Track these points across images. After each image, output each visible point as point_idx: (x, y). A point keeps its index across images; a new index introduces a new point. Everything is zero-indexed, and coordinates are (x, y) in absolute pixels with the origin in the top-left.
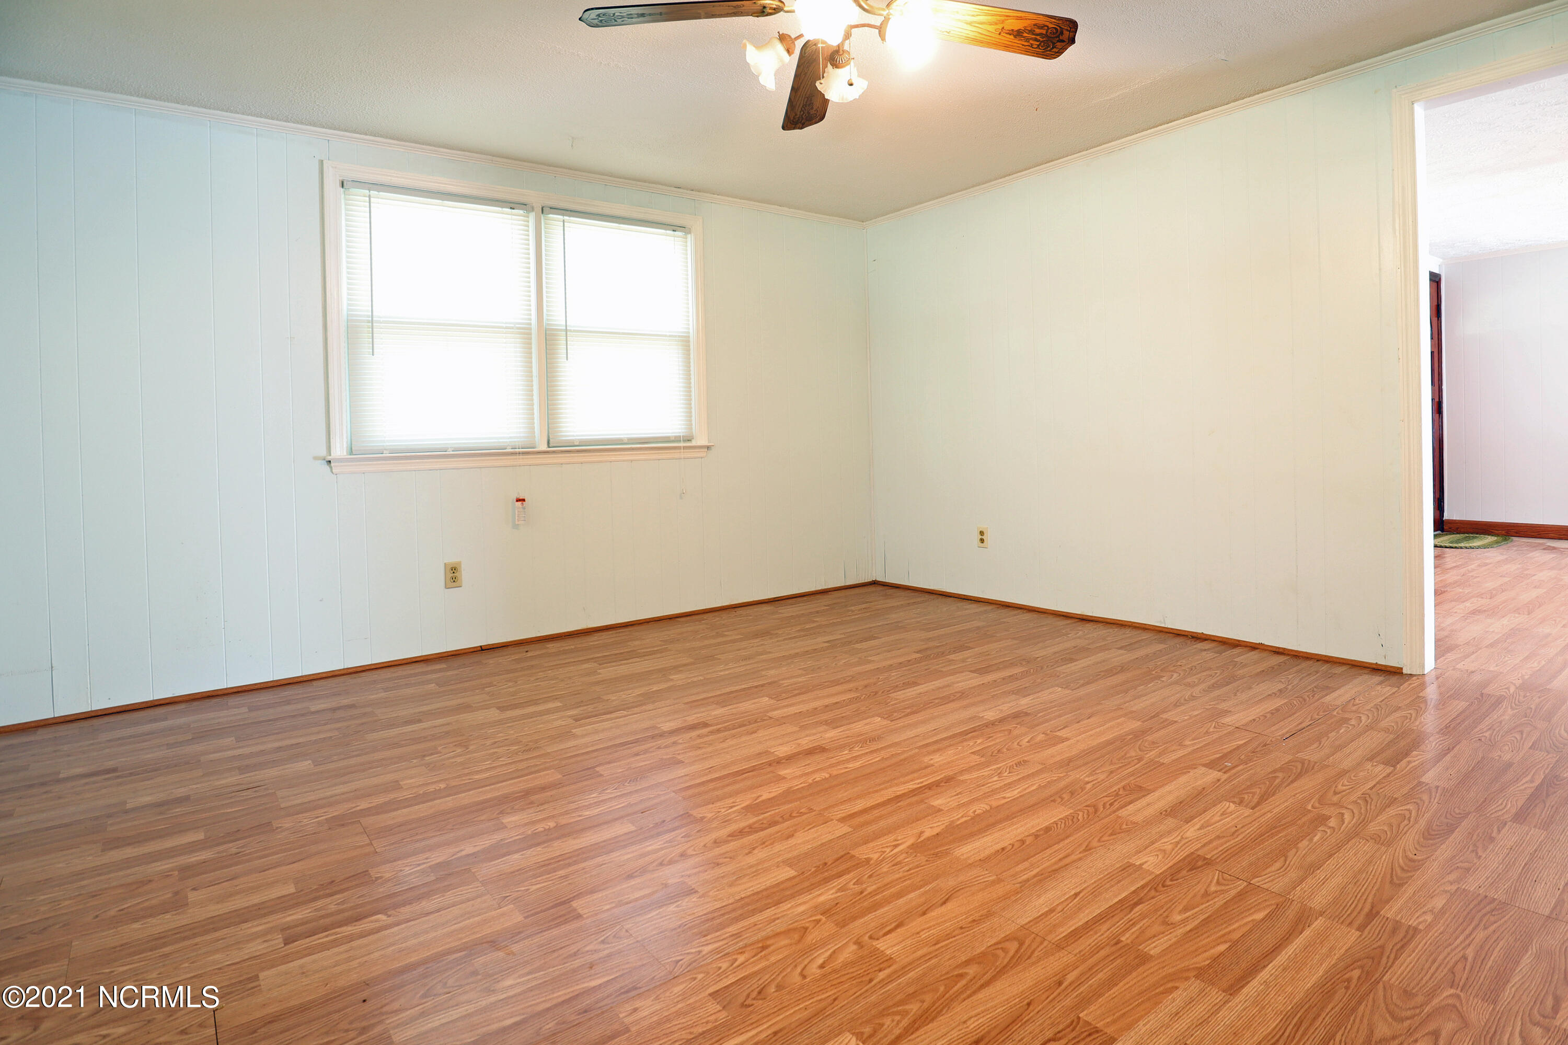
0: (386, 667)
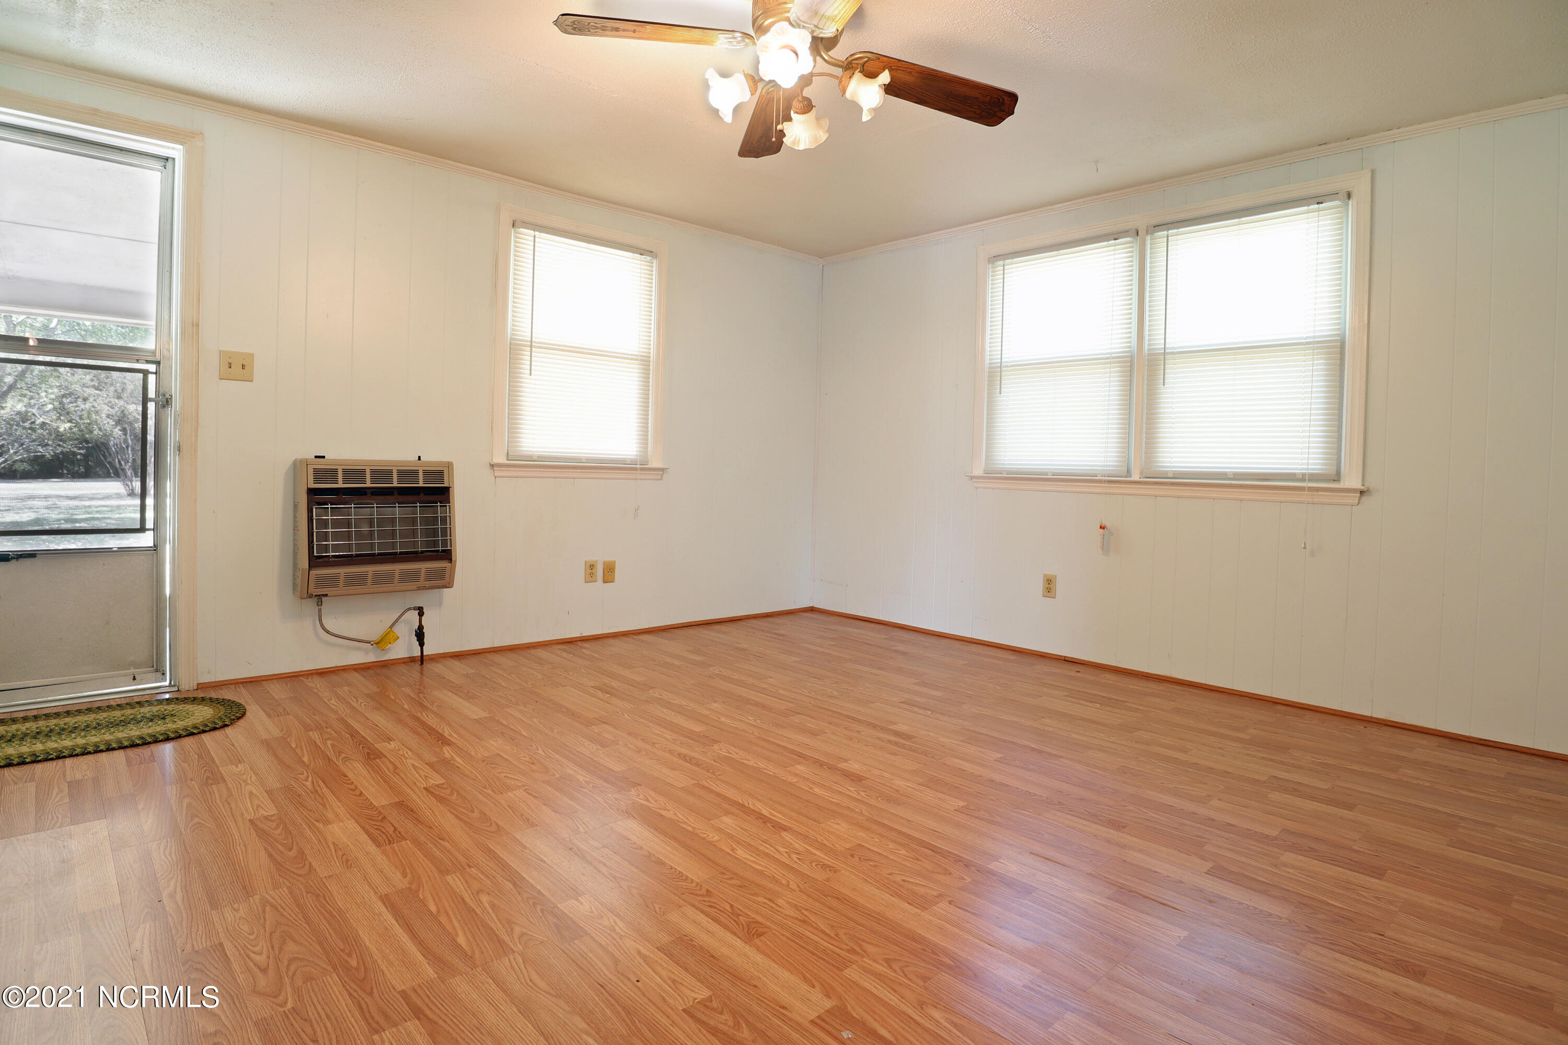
0: (995, 647)
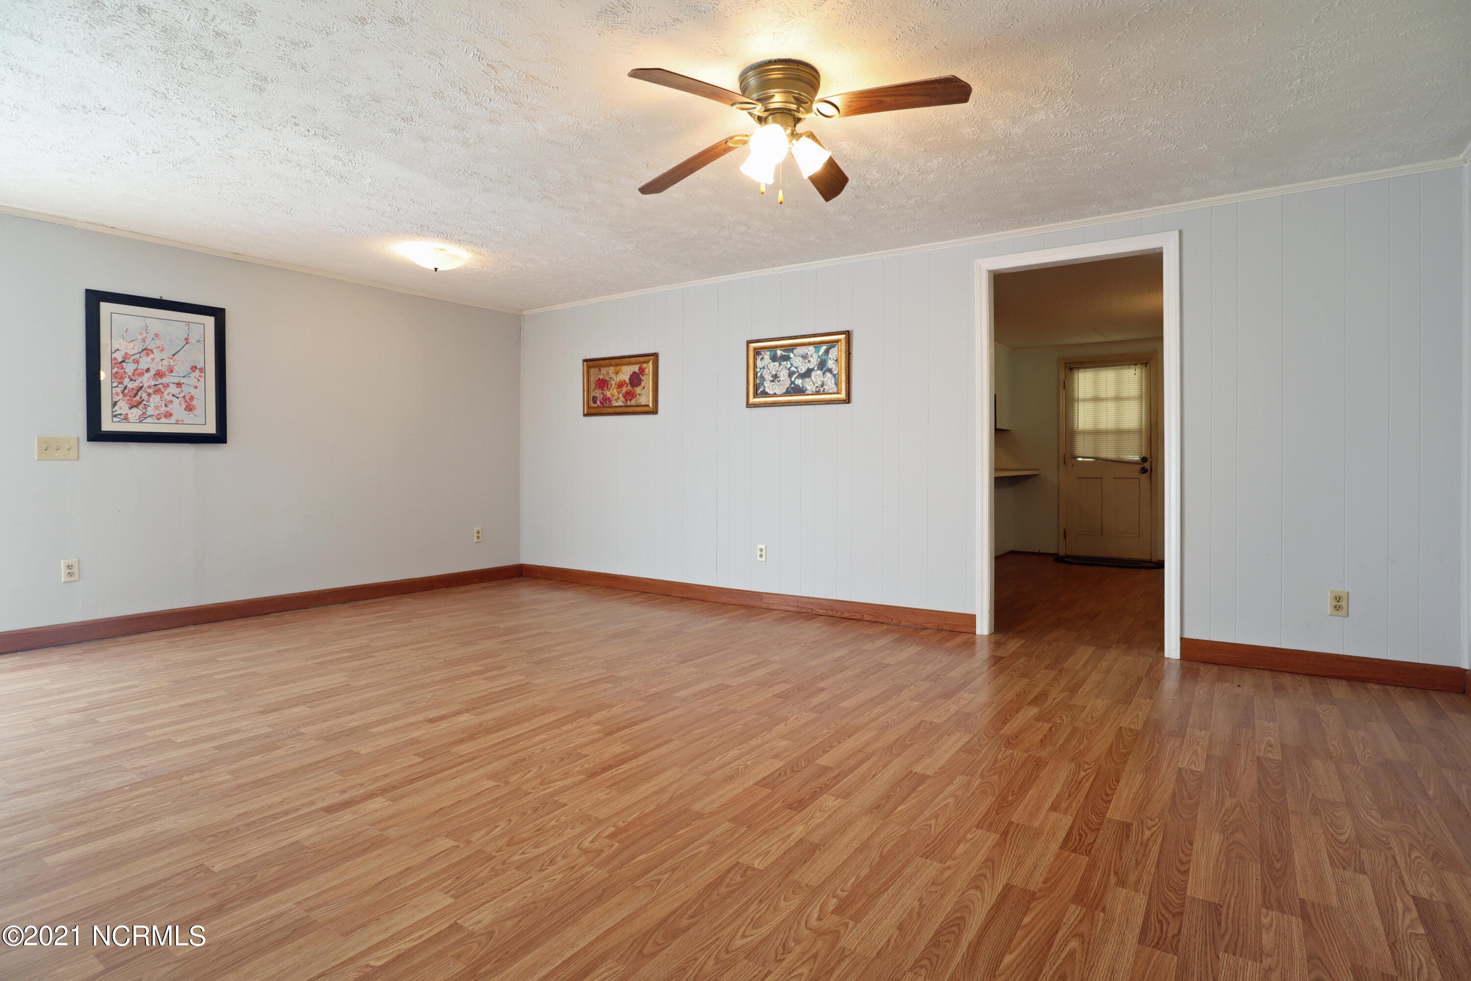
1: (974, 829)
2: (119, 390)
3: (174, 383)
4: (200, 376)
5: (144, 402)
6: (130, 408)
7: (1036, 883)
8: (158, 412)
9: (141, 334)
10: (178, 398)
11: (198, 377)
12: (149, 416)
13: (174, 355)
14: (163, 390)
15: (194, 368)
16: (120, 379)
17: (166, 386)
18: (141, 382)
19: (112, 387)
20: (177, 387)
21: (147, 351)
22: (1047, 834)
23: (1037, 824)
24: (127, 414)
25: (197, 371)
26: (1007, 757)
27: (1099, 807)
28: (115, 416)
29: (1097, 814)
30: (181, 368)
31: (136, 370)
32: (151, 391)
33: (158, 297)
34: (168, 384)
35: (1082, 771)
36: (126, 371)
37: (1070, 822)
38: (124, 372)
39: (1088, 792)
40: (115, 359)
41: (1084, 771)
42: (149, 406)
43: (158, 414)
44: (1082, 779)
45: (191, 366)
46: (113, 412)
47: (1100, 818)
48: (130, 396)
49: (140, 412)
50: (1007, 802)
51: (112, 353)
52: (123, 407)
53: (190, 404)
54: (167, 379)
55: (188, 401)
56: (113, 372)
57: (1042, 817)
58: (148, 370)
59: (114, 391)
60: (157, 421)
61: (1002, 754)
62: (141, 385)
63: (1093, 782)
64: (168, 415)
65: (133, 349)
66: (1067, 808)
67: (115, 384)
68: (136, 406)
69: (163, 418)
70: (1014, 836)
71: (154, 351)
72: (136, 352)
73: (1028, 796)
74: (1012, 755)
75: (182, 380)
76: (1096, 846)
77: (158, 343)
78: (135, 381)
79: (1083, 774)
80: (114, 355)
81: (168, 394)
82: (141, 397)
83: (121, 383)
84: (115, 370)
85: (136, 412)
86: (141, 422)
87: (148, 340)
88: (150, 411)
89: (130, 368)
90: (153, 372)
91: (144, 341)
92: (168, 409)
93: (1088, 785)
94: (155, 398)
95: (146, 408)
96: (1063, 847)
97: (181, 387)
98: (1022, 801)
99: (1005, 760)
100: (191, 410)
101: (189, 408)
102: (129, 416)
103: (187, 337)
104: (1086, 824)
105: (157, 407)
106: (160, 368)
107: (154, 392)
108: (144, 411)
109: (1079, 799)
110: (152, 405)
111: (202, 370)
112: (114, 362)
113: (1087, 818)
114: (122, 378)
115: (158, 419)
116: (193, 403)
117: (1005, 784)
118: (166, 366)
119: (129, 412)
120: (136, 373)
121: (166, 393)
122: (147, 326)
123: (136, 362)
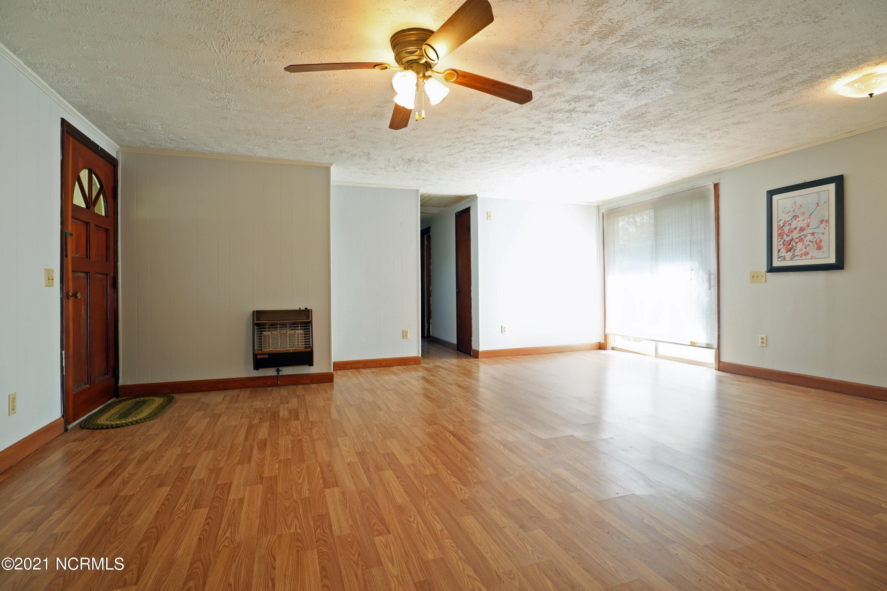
1: (277, 474)
2: (781, 243)
3: (810, 233)
4: (826, 226)
5: (794, 248)
6: (787, 252)
7: (239, 468)
8: (801, 253)
9: (793, 207)
10: (812, 242)
11: (824, 227)
12: (796, 256)
13: (810, 216)
14: (804, 238)
15: (822, 221)
16: (782, 236)
17: (806, 236)
18: (792, 236)
19: (778, 242)
20: (812, 236)
21: (795, 217)
22: (240, 486)
23: (248, 488)
24: (785, 256)
25: (824, 222)
26: (291, 524)
27: (214, 512)
28: (779, 258)
29: (215, 507)
30: (814, 223)
31: (790, 229)
32: (797, 240)
33: (803, 182)
34: (806, 235)
35: (229, 536)
36: (785, 231)
37: (230, 496)
38: (784, 232)
39: (221, 521)
40: (780, 225)
41: (227, 537)
42: (796, 250)
43: (801, 254)
44: (227, 529)
45: (820, 220)
46: (778, 255)
47: (212, 505)
48: (787, 245)
49: (791, 254)
50: (270, 493)
51: (778, 222)
52: (783, 253)
53: (820, 245)
54: (806, 231)
55: (818, 243)
56: (779, 233)
57: (247, 493)
58: (796, 228)
59: (779, 244)
60: (800, 258)
61: (296, 525)
62: (792, 238)
63: (219, 530)
64: (807, 254)
65: (788, 217)
66: (233, 503)
67: (779, 240)
68: (790, 251)
69: (804, 256)
70: (256, 479)
71: (799, 216)
72: (790, 219)
73: (260, 501)
74: (289, 527)
75: (815, 231)
76: (214, 490)
77: (801, 210)
78: (789, 236)
79: (228, 534)
80: (779, 224)
81: (807, 241)
82: (792, 245)
83: (782, 238)
84: (780, 232)
85: (790, 254)
86: (791, 260)
87: (796, 210)
88: (797, 253)
89: (786, 229)
90: (798, 229)
91: (794, 211)
92: (807, 250)
93: (223, 526)
94: (799, 244)
95: (794, 251)
96: (231, 483)
97: (814, 235)
98: (262, 496)
99: (290, 521)
100: (820, 249)
101: (819, 248)
102: (786, 257)
103: (818, 202)
104: (220, 499)
105: (801, 250)
106: (802, 225)
107: (799, 241)
108: (794, 253)
109: (228, 512)
110: (798, 249)
111: (827, 222)
112: (779, 227)
113: (220, 503)
114: (783, 236)
115: (801, 257)
116: (822, 244)
117: (278, 502)
118: (805, 223)
119: (786, 254)
120: (790, 231)
121: (805, 241)
122: (796, 202)
123: (790, 225)
